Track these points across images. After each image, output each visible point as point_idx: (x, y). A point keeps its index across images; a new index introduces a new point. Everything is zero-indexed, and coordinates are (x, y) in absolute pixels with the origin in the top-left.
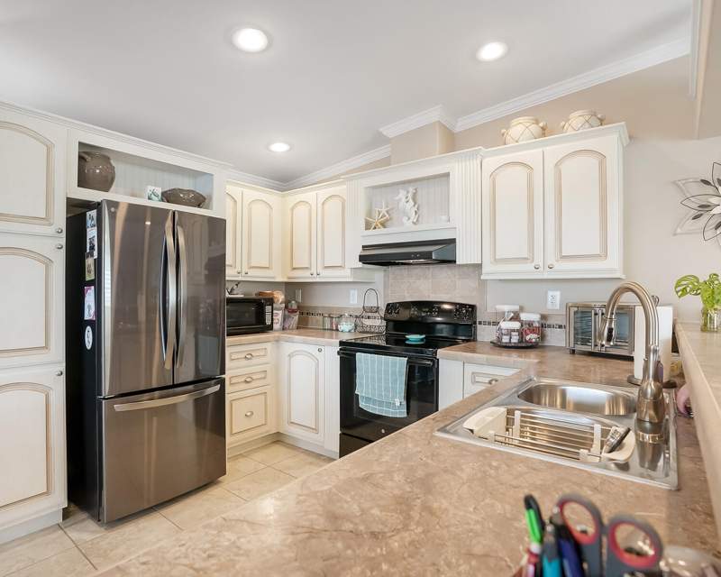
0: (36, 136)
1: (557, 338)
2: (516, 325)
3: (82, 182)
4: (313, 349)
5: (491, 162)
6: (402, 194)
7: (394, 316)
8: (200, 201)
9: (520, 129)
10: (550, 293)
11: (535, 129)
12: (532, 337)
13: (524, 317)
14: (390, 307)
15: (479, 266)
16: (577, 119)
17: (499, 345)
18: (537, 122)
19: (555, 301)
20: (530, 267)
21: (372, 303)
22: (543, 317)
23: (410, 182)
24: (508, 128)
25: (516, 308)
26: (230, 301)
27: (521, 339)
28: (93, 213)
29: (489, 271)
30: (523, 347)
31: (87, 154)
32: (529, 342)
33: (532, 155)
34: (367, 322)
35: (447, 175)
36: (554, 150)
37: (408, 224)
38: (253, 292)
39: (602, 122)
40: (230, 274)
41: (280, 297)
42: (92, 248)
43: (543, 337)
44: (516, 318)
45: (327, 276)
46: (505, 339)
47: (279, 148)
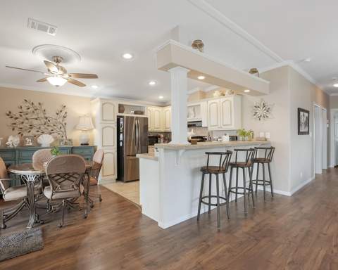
0: (112, 104)
3: (119, 112)
5: (210, 102)
6: (191, 109)
8: (142, 113)
11: (219, 94)
15: (207, 127)
20: (217, 127)
23: (192, 106)
24: (214, 93)
26: (149, 137)
28: (122, 119)
29: (210, 129)
31: (120, 106)
33: (218, 101)
35: (199, 105)
37: (192, 117)
38: (155, 135)
40: (149, 130)
41: (162, 136)
47: (161, 97)
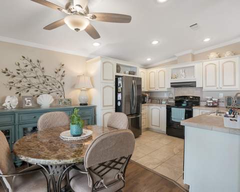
0: (111, 63)
1: (222, 105)
2: (212, 101)
3: (117, 72)
4: (159, 108)
5: (205, 63)
6: (181, 71)
7: (178, 100)
8: (134, 74)
9: (213, 55)
10: (220, 94)
11: (217, 55)
12: (216, 104)
13: (213, 99)
14: (176, 97)
15: (202, 88)
16: (228, 53)
17: (207, 106)
18: (217, 54)
19: (221, 96)
20: (215, 88)
21: (171, 96)
22: (219, 100)
23: (183, 68)
24: (209, 54)
25: (211, 97)
27: (213, 105)
28: (121, 78)
29: (205, 89)
30: (213, 106)
32: (215, 105)
33: (216, 62)
34: (169, 101)
35: (194, 66)
36: (222, 61)
37: (183, 78)
39: (235, 54)
41: (147, 95)
42: (120, 85)
43: (218, 104)
44: (211, 100)
45: (160, 90)
46: (209, 105)
47: (149, 59)
